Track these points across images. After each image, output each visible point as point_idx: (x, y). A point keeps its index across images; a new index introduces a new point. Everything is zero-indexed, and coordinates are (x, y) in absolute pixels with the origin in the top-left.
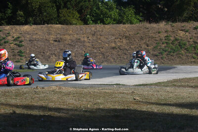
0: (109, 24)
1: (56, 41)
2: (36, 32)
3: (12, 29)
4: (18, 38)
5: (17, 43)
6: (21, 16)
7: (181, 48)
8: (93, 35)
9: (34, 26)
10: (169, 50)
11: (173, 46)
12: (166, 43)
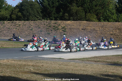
0: (111, 22)
1: (83, 29)
2: (73, 25)
3: (62, 22)
4: (64, 27)
5: (64, 30)
6: (67, 16)
8: (102, 27)
9: (73, 22)
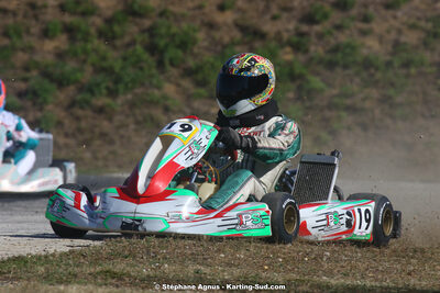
7: (160, 65)
10: (86, 76)
11: (111, 54)
12: (70, 30)
